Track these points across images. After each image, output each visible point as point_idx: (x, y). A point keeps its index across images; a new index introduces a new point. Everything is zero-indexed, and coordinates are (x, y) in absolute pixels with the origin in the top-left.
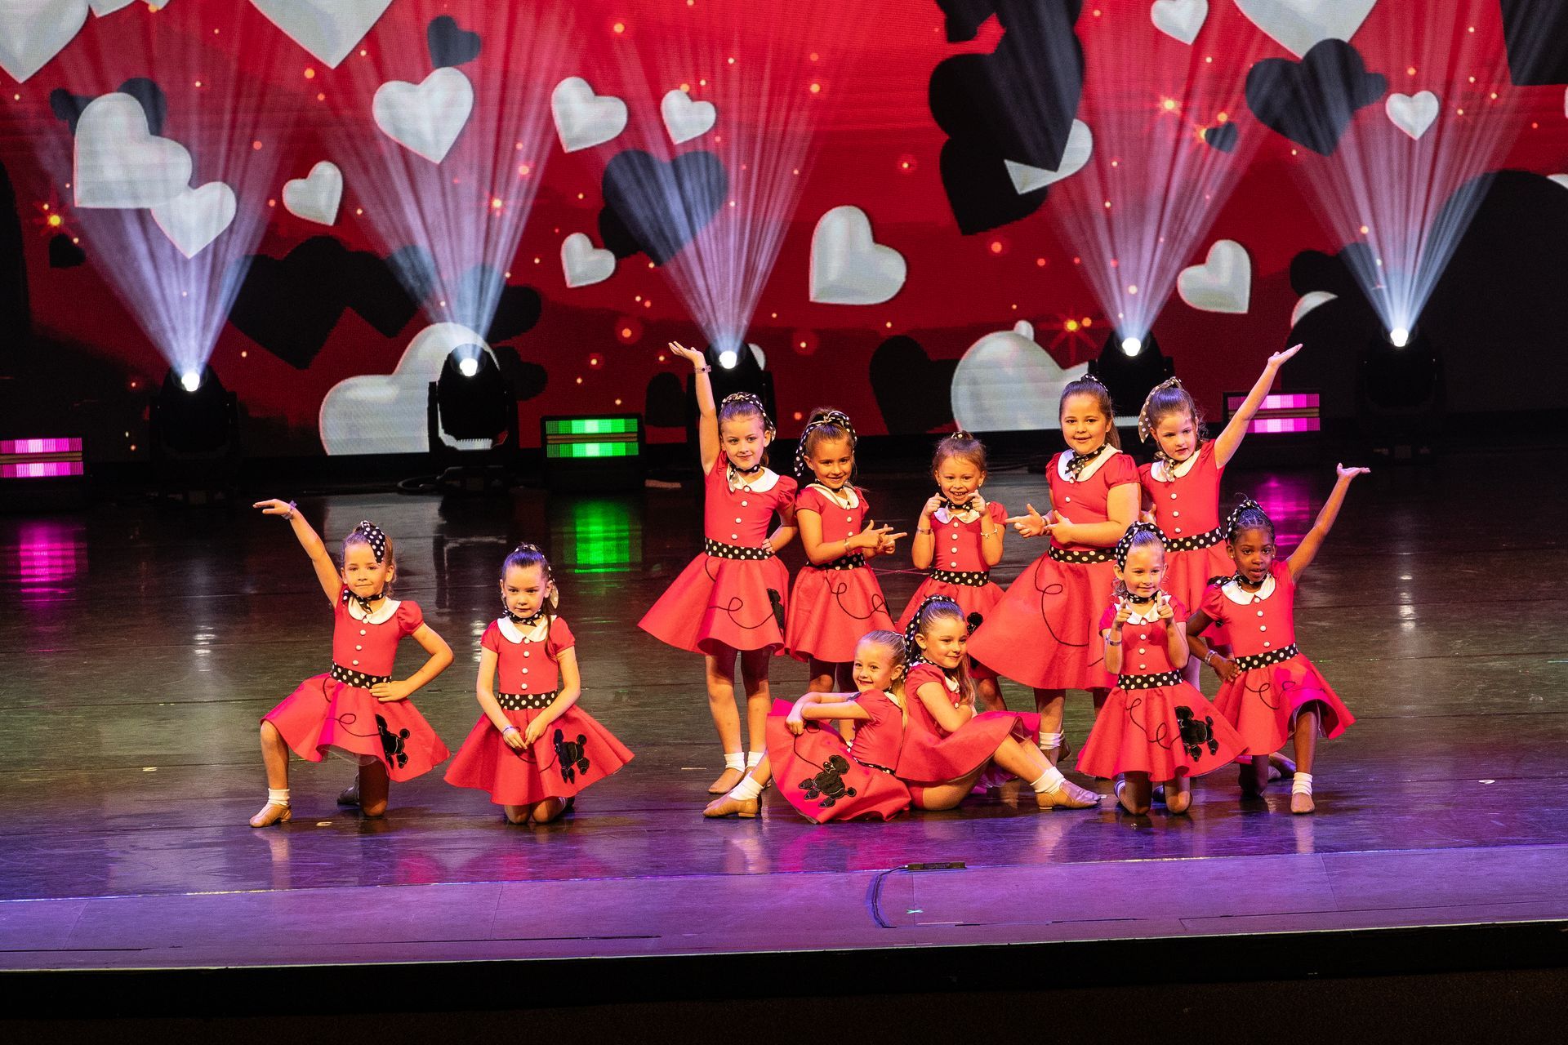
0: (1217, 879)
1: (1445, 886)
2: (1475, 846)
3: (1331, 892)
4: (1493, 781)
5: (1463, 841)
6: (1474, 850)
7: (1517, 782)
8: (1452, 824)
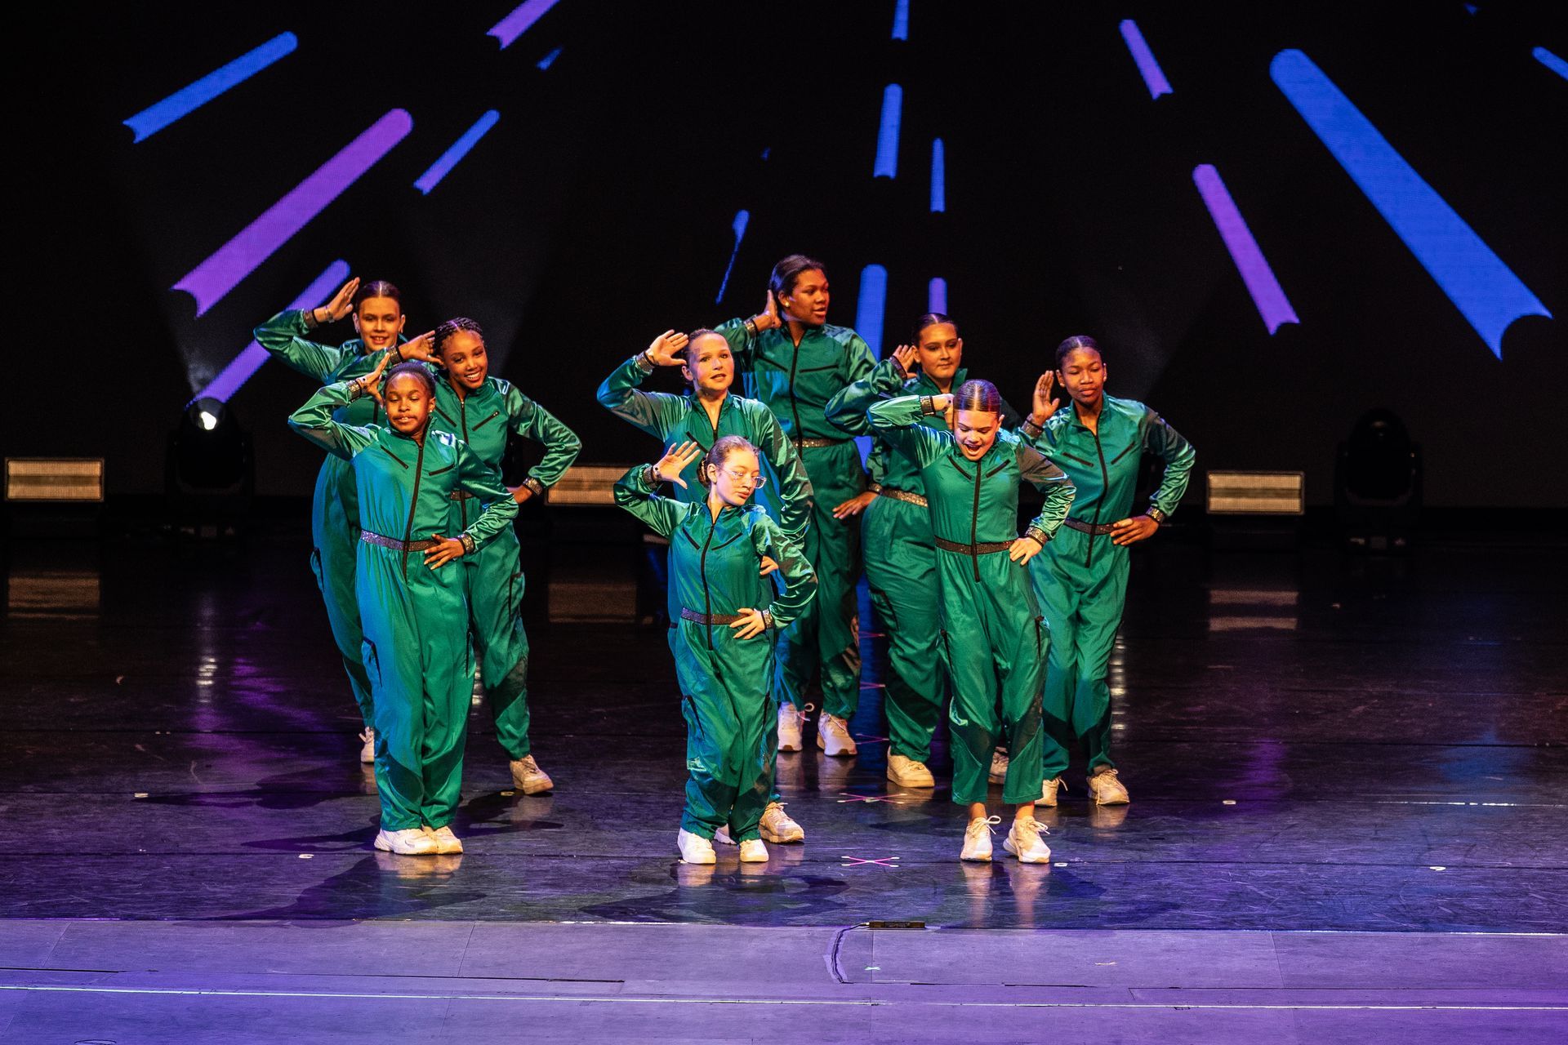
0: (1168, 951)
1: (1390, 968)
2: (1421, 931)
3: (1278, 969)
4: (1444, 868)
5: (1410, 925)
6: (1423, 935)
7: (1468, 870)
8: (1401, 909)
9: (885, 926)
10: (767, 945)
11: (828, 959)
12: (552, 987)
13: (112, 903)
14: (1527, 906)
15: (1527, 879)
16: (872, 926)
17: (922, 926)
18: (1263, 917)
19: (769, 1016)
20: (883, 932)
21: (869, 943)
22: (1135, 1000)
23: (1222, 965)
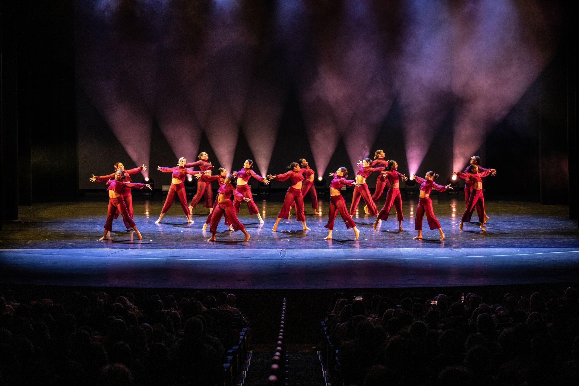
9: (288, 249)
10: (271, 252)
11: (280, 254)
12: (240, 258)
13: (178, 247)
14: (379, 245)
15: (379, 241)
16: (286, 249)
17: (293, 249)
18: (342, 247)
19: (272, 262)
20: (287, 250)
21: (285, 252)
22: (324, 259)
23: (336, 254)
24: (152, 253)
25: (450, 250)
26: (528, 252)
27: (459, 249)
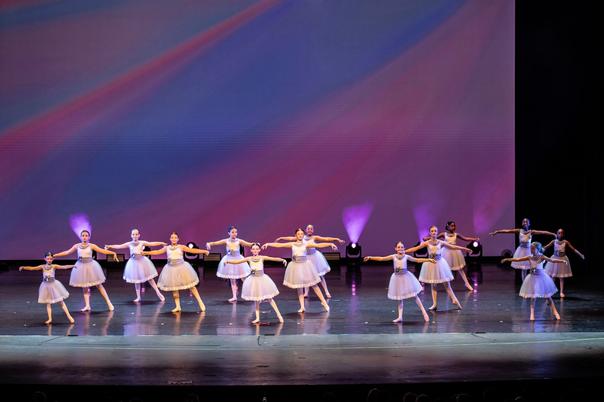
10: (246, 339)
11: (257, 341)
16: (265, 335)
21: (264, 338)
23: (328, 341)
24: (95, 341)
25: (472, 336)
26: (570, 337)
27: (484, 334)
